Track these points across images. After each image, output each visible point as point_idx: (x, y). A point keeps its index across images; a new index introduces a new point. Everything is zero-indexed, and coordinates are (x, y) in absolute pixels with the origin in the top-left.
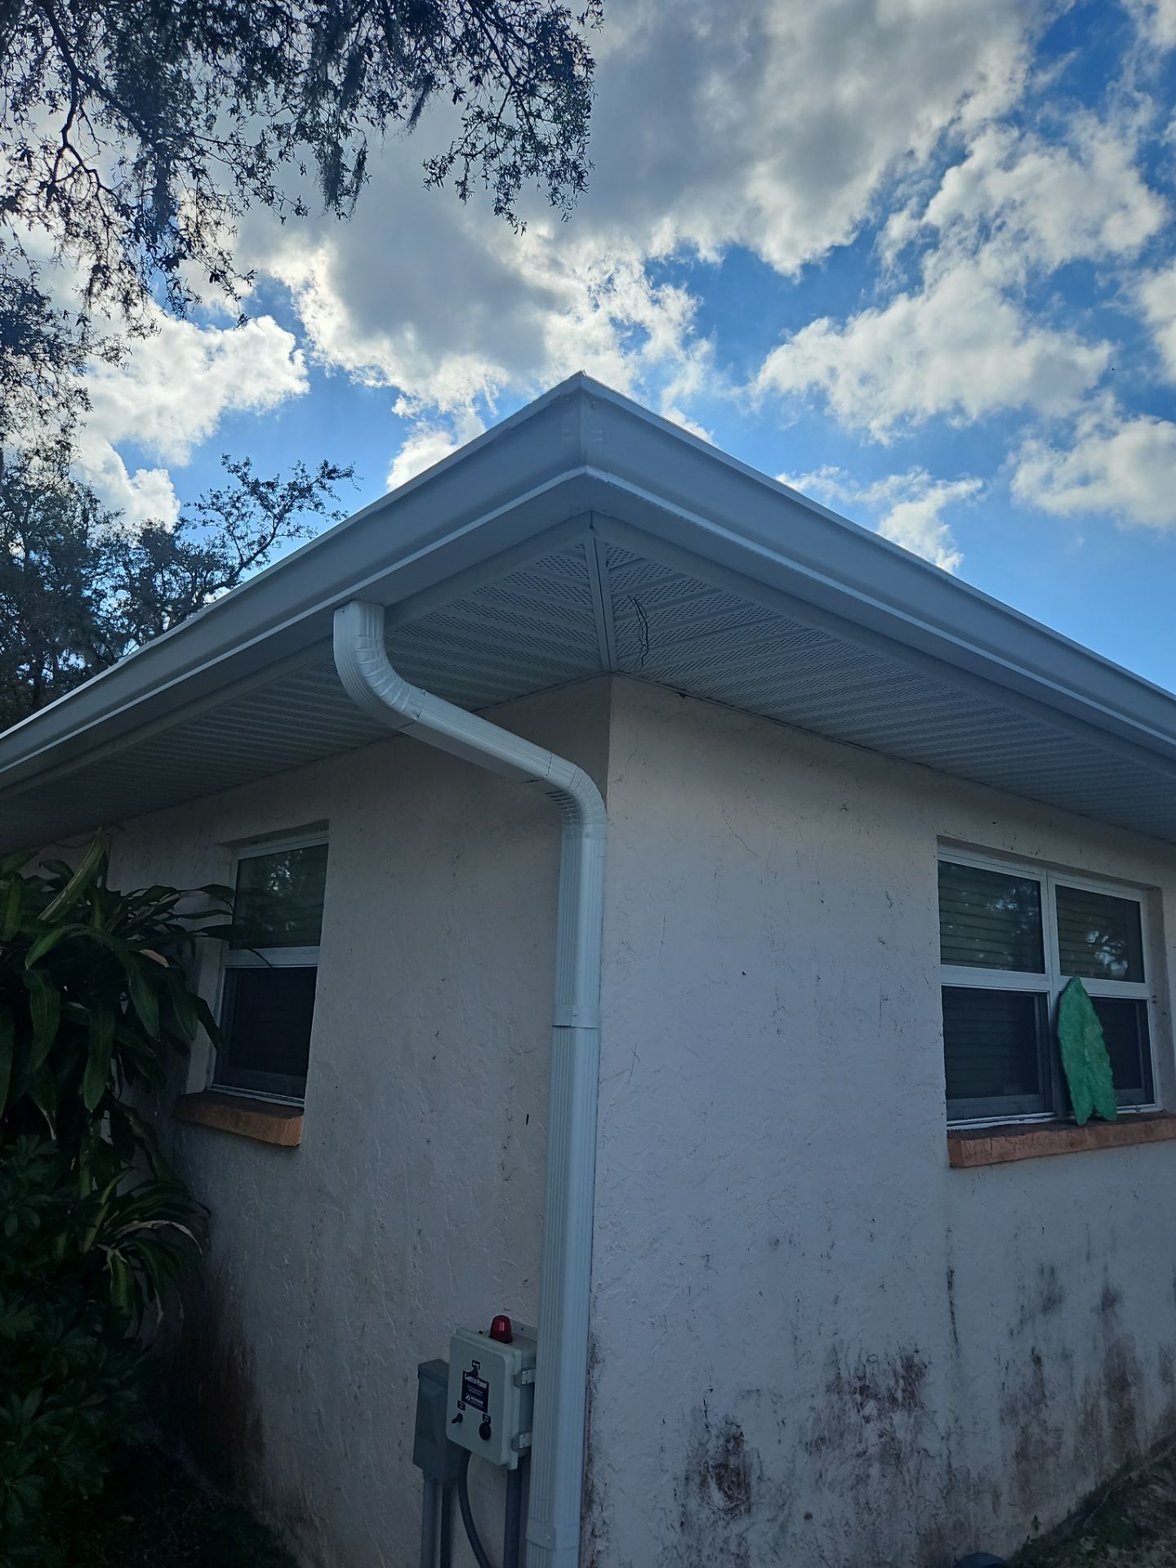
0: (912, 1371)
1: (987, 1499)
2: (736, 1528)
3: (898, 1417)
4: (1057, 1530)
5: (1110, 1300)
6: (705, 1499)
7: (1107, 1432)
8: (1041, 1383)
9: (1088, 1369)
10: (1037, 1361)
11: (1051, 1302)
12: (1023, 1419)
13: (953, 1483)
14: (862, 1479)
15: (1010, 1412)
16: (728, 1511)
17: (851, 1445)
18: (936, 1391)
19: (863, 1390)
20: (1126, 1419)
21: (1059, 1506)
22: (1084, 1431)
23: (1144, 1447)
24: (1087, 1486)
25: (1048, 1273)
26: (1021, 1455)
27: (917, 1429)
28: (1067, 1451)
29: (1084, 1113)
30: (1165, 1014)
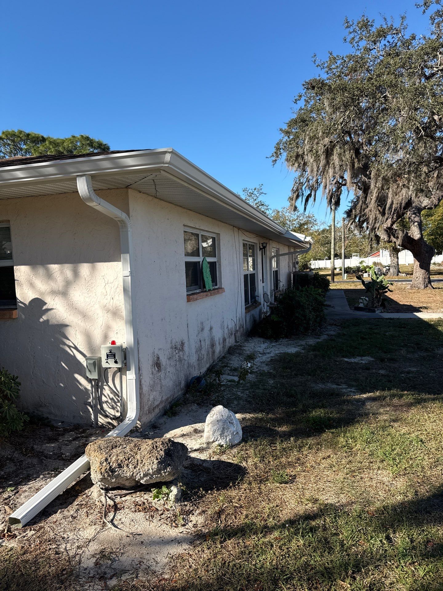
0: (183, 344)
1: (194, 368)
2: (159, 374)
3: (181, 353)
4: (203, 374)
5: (211, 328)
6: (155, 369)
7: (211, 355)
8: (201, 346)
9: (208, 342)
10: (200, 341)
11: (202, 329)
12: (198, 353)
13: (189, 366)
14: (176, 365)
15: (197, 352)
16: (158, 371)
17: (174, 359)
18: (186, 348)
19: (176, 348)
20: (214, 352)
21: (204, 370)
22: (207, 355)
23: (216, 358)
24: (208, 366)
25: (202, 323)
26: (198, 360)
27: (183, 355)
28: (205, 359)
29: (207, 289)
30: (220, 265)
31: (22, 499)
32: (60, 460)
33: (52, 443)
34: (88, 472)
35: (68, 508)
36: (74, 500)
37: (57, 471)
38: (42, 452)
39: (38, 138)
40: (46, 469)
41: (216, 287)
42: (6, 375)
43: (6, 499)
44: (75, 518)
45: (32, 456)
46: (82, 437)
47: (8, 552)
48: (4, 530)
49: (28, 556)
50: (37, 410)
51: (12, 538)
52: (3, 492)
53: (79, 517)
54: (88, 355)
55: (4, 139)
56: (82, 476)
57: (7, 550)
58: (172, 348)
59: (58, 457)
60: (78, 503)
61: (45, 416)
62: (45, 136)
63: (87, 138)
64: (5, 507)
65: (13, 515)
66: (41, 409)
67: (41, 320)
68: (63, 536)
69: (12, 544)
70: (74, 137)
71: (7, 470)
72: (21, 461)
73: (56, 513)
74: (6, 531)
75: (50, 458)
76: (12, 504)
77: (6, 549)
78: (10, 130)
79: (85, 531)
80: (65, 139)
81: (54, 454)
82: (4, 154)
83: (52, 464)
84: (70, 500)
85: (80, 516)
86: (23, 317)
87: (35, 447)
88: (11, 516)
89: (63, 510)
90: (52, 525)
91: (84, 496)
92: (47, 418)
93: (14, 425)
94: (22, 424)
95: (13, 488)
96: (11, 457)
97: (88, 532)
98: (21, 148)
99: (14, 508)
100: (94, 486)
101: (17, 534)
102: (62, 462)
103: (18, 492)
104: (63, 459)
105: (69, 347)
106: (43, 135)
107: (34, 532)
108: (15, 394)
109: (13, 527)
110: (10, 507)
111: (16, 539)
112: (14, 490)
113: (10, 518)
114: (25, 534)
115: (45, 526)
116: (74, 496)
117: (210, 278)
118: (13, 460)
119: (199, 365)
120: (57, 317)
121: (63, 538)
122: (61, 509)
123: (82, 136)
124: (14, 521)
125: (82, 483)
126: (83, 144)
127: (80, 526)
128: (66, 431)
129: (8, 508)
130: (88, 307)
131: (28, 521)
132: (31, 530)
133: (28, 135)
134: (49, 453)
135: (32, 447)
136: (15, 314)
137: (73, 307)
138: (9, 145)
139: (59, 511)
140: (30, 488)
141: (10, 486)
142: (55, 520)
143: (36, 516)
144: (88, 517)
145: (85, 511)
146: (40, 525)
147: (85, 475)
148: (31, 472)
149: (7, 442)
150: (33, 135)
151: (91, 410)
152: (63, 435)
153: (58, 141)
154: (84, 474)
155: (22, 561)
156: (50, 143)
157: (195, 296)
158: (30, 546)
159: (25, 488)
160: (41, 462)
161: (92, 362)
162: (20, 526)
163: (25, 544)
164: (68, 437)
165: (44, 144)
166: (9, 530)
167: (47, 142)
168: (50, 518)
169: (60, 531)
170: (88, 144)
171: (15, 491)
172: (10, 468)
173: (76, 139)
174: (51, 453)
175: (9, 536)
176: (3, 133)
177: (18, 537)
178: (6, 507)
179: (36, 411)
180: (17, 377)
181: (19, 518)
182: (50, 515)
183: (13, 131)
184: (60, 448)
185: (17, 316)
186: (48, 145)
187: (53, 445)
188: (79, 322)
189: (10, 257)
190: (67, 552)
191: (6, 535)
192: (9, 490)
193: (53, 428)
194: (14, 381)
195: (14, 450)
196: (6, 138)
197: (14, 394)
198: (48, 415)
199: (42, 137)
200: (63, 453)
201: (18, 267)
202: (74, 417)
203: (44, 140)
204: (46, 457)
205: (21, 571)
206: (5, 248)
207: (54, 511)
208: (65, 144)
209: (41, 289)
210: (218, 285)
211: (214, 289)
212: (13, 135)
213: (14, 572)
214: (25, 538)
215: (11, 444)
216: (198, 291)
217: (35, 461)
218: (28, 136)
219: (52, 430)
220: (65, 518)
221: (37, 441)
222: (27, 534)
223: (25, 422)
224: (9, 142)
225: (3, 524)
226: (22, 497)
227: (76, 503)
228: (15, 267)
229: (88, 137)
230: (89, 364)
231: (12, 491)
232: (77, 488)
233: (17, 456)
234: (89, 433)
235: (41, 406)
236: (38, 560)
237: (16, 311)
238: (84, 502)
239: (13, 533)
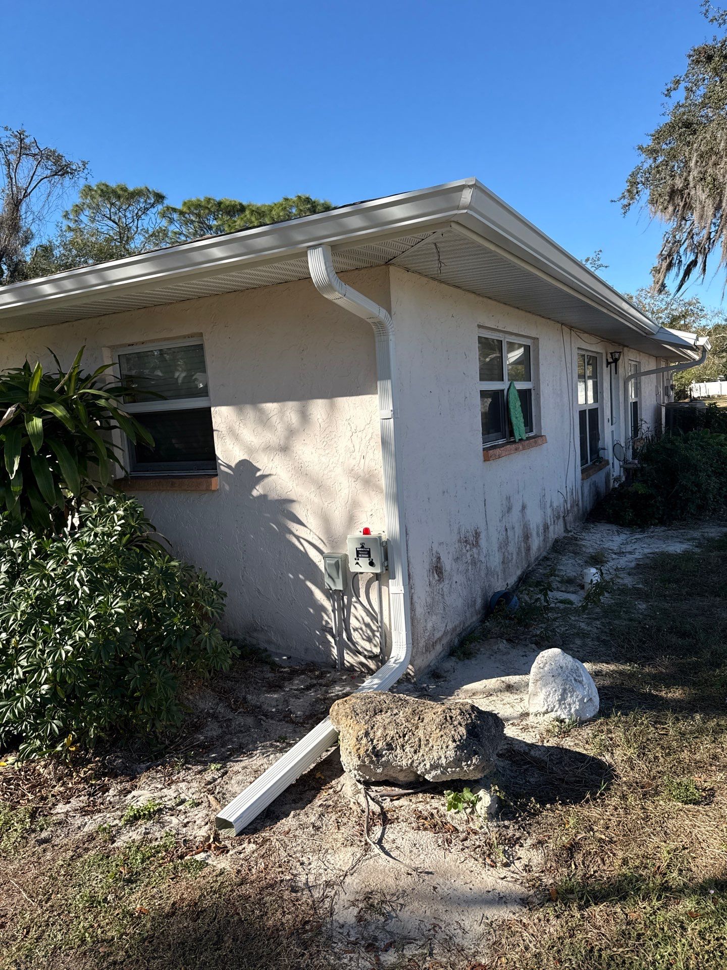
0: (477, 535)
1: (496, 576)
2: (441, 586)
3: (475, 550)
4: (512, 587)
5: (524, 507)
6: (434, 577)
7: (524, 554)
8: (507, 538)
9: (519, 531)
10: (506, 530)
11: (509, 509)
12: (503, 550)
13: (489, 572)
14: (467, 570)
15: (500, 548)
16: (439, 580)
17: (464, 560)
18: (483, 542)
19: (466, 541)
20: (528, 549)
21: (512, 580)
22: (518, 554)
23: (533, 559)
24: (519, 573)
25: (508, 499)
26: (503, 562)
27: (479, 554)
28: (514, 561)
29: (517, 438)
30: (538, 395)
31: (233, 786)
32: (287, 722)
33: (275, 692)
34: (334, 748)
35: (306, 809)
36: (314, 797)
37: (285, 743)
38: (260, 707)
39: (234, 206)
40: (268, 738)
41: (531, 434)
42: (204, 581)
43: (209, 783)
44: (317, 829)
45: (244, 713)
46: (321, 685)
47: (217, 876)
48: (209, 837)
49: (246, 890)
50: (250, 637)
51: (223, 852)
52: (205, 770)
53: (324, 827)
54: (326, 550)
55: (186, 213)
56: (325, 755)
57: (215, 874)
58: (459, 541)
59: (284, 717)
60: (319, 803)
61: (263, 645)
62: (245, 203)
63: (308, 200)
64: (209, 796)
65: (223, 814)
66: (255, 634)
67: (255, 493)
68: (300, 859)
69: (222, 863)
70: (286, 199)
71: (209, 734)
72: (230, 720)
73: (287, 815)
74: (212, 840)
75: (272, 719)
76: (219, 793)
77: (213, 871)
78: (194, 199)
79: (337, 856)
80: (273, 205)
81: (278, 711)
82: (187, 237)
83: (276, 730)
84: (309, 794)
85: (326, 826)
86: (227, 488)
87: (249, 697)
88: (219, 816)
89: (298, 812)
90: (282, 837)
91: (331, 791)
92: (266, 650)
93: (218, 663)
94: (230, 661)
95: (219, 766)
96: (214, 712)
97: (341, 856)
98: (210, 226)
99: (222, 800)
100: (345, 774)
101: (229, 846)
102: (290, 728)
103: (226, 773)
104: (292, 722)
105: (298, 538)
106: (241, 202)
107: (254, 846)
108: (219, 611)
109: (223, 833)
110: (216, 798)
111: (228, 855)
112: (220, 769)
113: (218, 819)
114: (240, 848)
115: (272, 839)
116: (314, 788)
117: (522, 418)
118: (217, 717)
119: (504, 571)
120: (278, 488)
121: (302, 864)
122: (295, 809)
123: (299, 197)
124: (224, 824)
125: (325, 767)
126: (301, 210)
127: (328, 846)
128: (294, 673)
129: (213, 799)
130: (326, 472)
131: (245, 826)
132: (249, 842)
133: (220, 203)
134: (270, 709)
135: (245, 698)
136: (215, 483)
137: (301, 472)
138: (192, 222)
139: (292, 813)
140: (244, 768)
141: (214, 761)
142: (287, 829)
143: (256, 818)
144: (339, 829)
145: (334, 818)
146: (263, 835)
147: (329, 753)
148: (244, 741)
149: (207, 686)
150: (228, 203)
151: (332, 640)
152: (290, 679)
153: (263, 209)
154: (327, 751)
155: (239, 896)
156: (252, 212)
157: (498, 451)
158: (250, 870)
159: (237, 767)
160: (258, 724)
161: (334, 562)
162: (233, 833)
163: (242, 866)
164: (298, 683)
165: (243, 216)
166: (216, 839)
167: (247, 212)
168: (279, 824)
169: (295, 850)
170: (309, 209)
171: (222, 771)
172: (212, 730)
173: (291, 203)
174: (274, 710)
175: (217, 848)
176: (185, 204)
177: (231, 852)
178: (211, 797)
179: (248, 638)
180: (221, 584)
181: (231, 820)
182: (279, 819)
183: (199, 200)
184: (286, 702)
185: (218, 487)
186: (248, 216)
187: (275, 696)
188: (312, 496)
189: (204, 393)
190: (310, 891)
191: (213, 846)
192: (213, 768)
193: (274, 667)
194: (216, 590)
195: (217, 700)
196: (188, 211)
197: (217, 613)
198: (266, 646)
199: (241, 204)
200: (292, 710)
201: (218, 408)
202: (306, 650)
203: (242, 209)
204: (266, 716)
205: (238, 914)
206: (196, 379)
207: (283, 813)
208: (274, 213)
209: (253, 444)
210: (534, 430)
211: (528, 438)
212: (198, 206)
213: (227, 913)
214: (242, 856)
215: (213, 690)
216: (501, 442)
217: (250, 721)
218: (220, 206)
219: (273, 670)
220: (302, 826)
221: (252, 689)
222: (244, 848)
223: (233, 657)
224: (193, 218)
225: (207, 826)
226: (233, 782)
227: (318, 802)
228: (212, 409)
229: (308, 198)
230: (329, 565)
231: (218, 770)
232: (318, 775)
233: (222, 711)
234: (330, 679)
235: (255, 630)
236: (263, 898)
237: (216, 478)
238: (330, 803)
239: (223, 843)
